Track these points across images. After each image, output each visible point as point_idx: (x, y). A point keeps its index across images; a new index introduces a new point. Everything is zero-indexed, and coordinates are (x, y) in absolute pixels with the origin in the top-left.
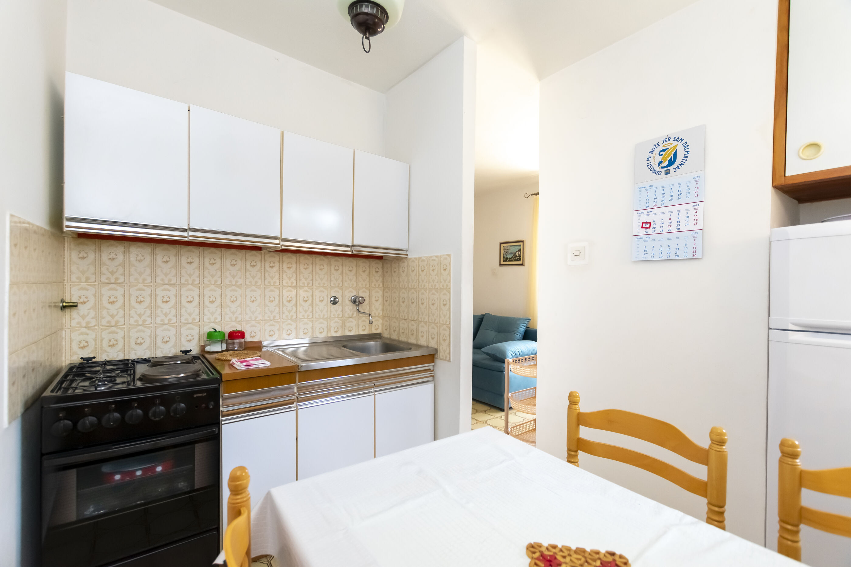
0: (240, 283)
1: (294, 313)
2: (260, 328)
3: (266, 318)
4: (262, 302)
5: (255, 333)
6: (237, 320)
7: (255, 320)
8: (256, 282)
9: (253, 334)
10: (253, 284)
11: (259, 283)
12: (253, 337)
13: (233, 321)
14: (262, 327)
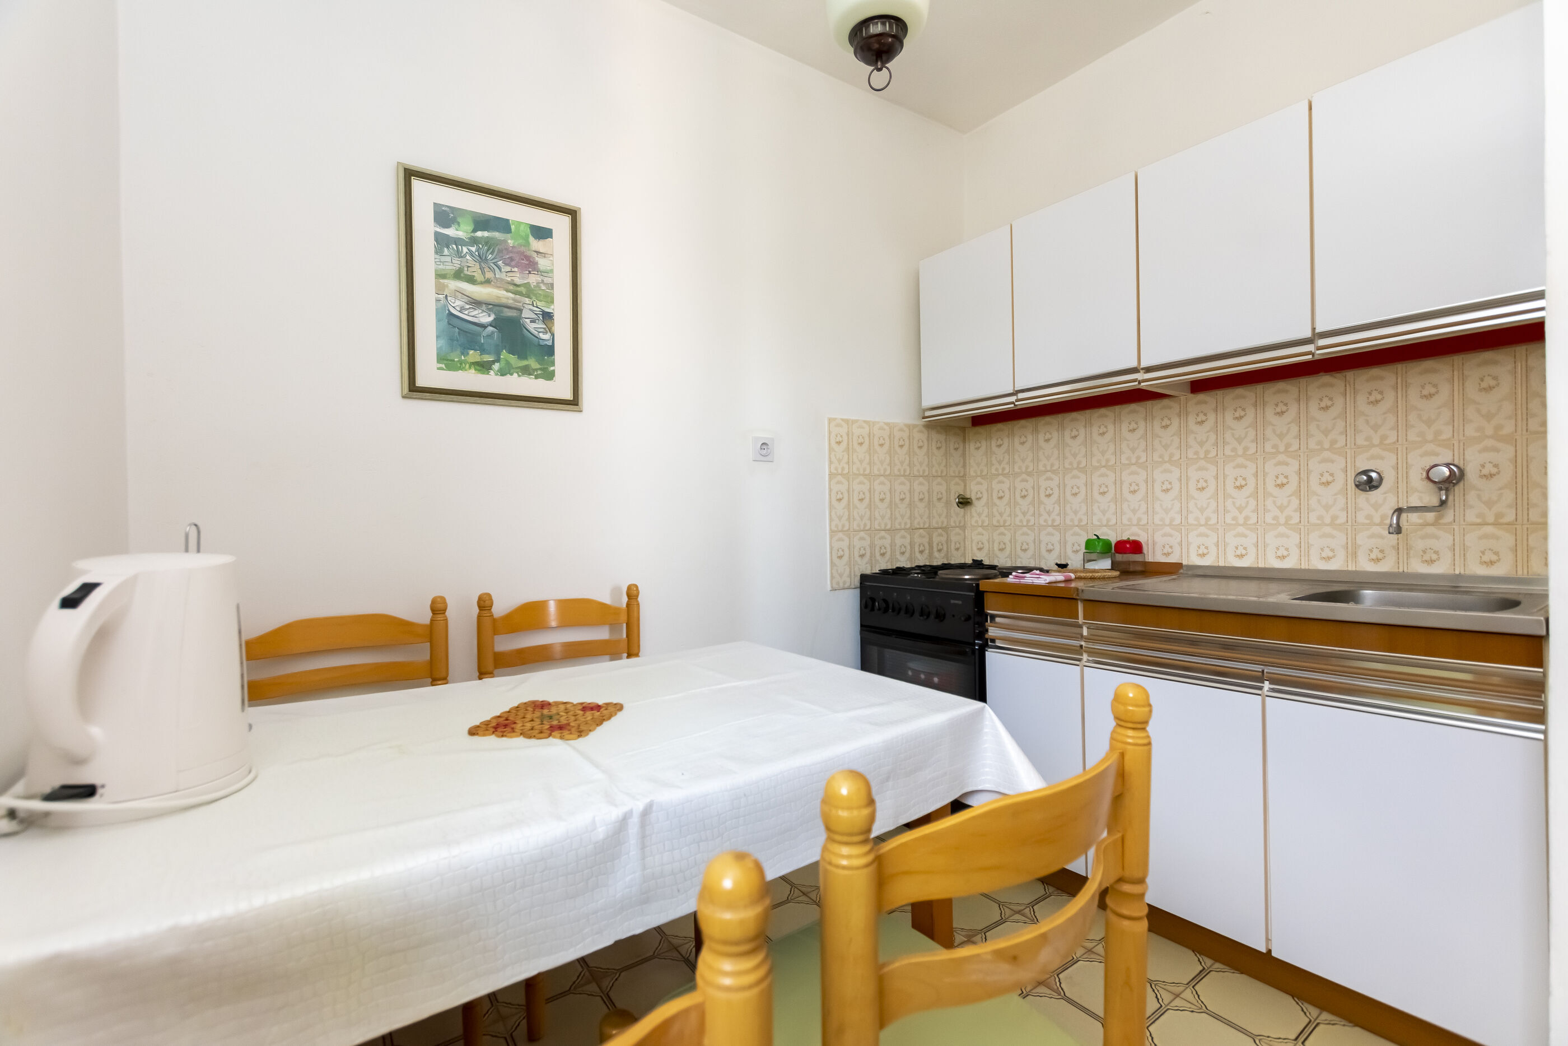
0: (1143, 459)
1: (1253, 511)
2: (1179, 539)
3: (1191, 520)
4: (1183, 491)
5: (1171, 547)
6: (1141, 523)
7: (1170, 525)
8: (1171, 455)
9: (1167, 549)
10: (1166, 458)
11: (1176, 457)
12: (1168, 554)
13: (1134, 525)
14: (1183, 538)
